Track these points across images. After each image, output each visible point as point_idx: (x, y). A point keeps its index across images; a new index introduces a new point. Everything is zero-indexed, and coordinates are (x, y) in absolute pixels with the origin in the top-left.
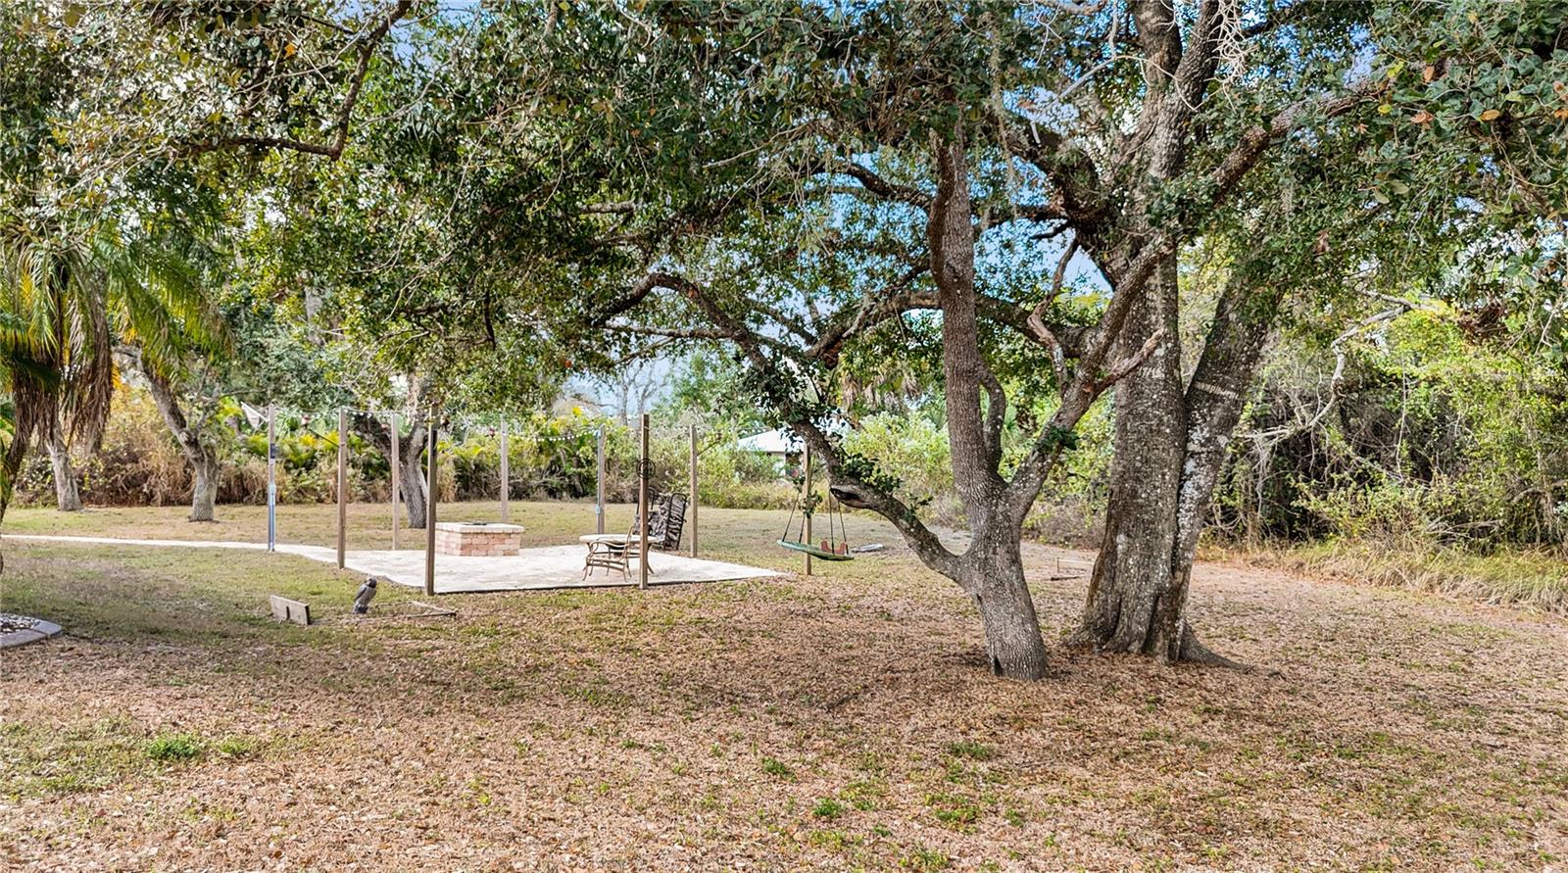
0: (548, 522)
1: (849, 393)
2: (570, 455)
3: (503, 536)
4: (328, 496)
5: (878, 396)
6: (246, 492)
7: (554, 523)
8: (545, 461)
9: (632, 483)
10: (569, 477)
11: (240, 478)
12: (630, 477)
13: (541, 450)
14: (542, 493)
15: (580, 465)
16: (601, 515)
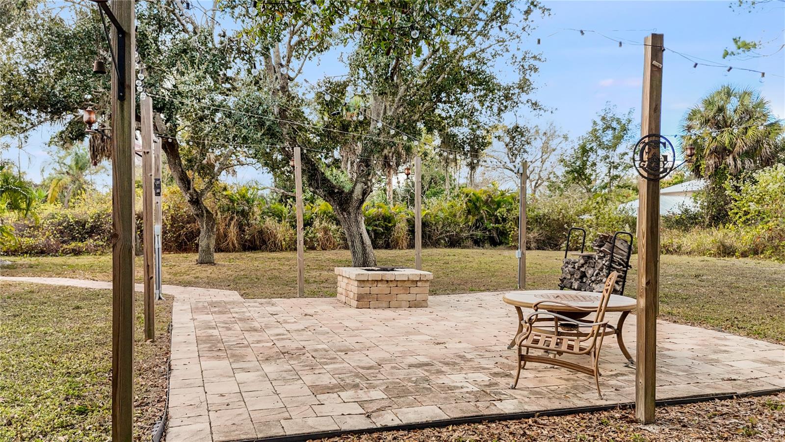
0: (471, 265)
1: (712, 162)
2: (490, 215)
3: (408, 285)
4: (318, 245)
5: (739, 162)
6: (264, 242)
7: (475, 266)
8: (472, 219)
9: (536, 235)
10: (489, 231)
11: (261, 232)
12: (535, 230)
13: (469, 212)
14: (469, 242)
15: (497, 221)
16: (523, 259)
